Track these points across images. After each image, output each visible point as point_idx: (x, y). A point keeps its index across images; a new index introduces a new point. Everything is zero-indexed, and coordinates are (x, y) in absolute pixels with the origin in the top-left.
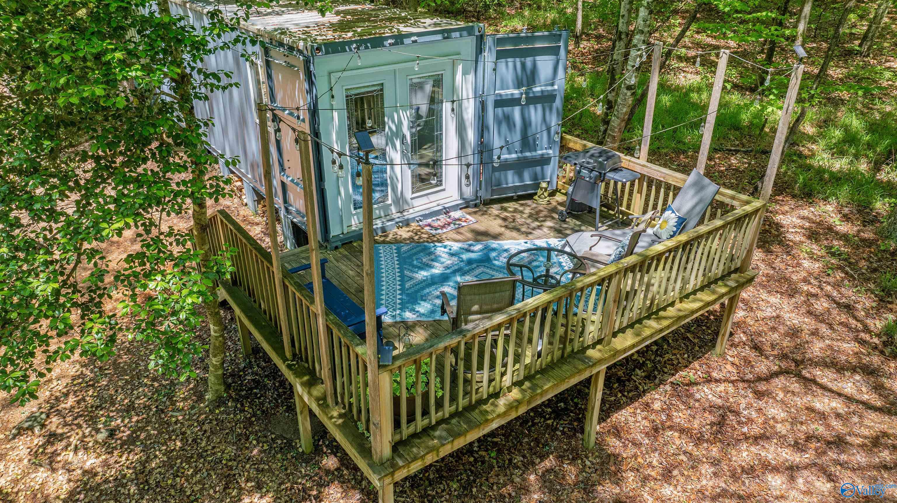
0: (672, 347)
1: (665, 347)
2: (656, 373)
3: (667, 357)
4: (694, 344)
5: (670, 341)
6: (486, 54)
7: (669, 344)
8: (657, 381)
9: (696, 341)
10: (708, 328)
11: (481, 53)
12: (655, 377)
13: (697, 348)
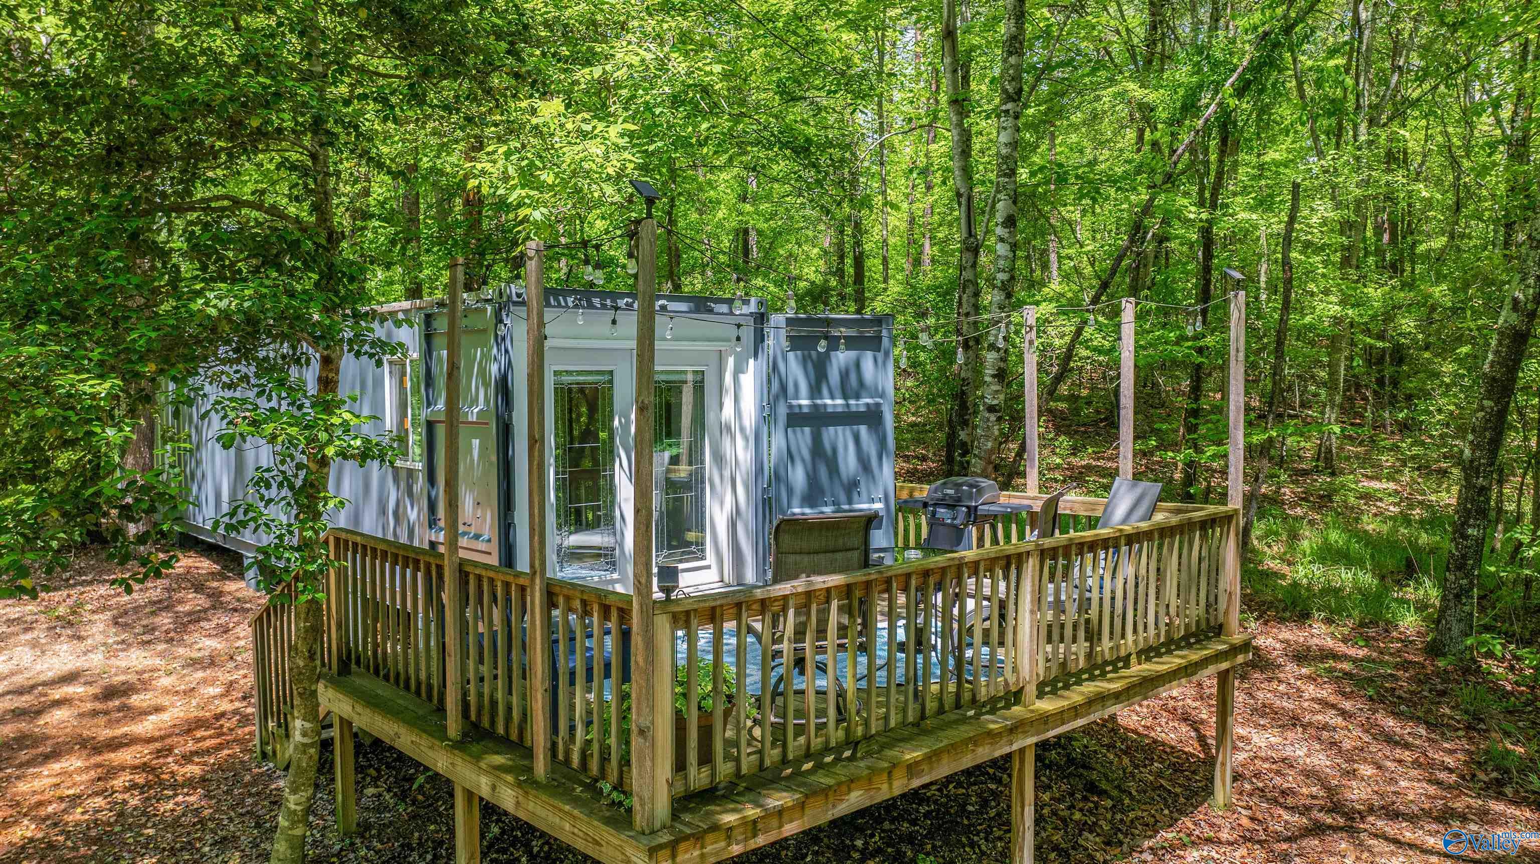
0: (1139, 801)
1: (1127, 801)
2: (1120, 836)
3: (1132, 815)
4: (1177, 795)
5: (1134, 793)
6: (771, 343)
7: (1132, 798)
8: (1125, 848)
9: (1178, 790)
10: (1194, 772)
11: (763, 341)
12: (1121, 843)
13: (1182, 800)
